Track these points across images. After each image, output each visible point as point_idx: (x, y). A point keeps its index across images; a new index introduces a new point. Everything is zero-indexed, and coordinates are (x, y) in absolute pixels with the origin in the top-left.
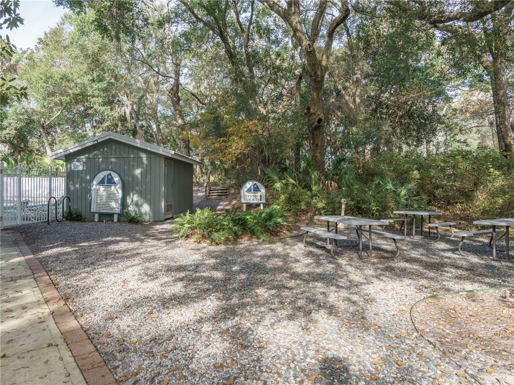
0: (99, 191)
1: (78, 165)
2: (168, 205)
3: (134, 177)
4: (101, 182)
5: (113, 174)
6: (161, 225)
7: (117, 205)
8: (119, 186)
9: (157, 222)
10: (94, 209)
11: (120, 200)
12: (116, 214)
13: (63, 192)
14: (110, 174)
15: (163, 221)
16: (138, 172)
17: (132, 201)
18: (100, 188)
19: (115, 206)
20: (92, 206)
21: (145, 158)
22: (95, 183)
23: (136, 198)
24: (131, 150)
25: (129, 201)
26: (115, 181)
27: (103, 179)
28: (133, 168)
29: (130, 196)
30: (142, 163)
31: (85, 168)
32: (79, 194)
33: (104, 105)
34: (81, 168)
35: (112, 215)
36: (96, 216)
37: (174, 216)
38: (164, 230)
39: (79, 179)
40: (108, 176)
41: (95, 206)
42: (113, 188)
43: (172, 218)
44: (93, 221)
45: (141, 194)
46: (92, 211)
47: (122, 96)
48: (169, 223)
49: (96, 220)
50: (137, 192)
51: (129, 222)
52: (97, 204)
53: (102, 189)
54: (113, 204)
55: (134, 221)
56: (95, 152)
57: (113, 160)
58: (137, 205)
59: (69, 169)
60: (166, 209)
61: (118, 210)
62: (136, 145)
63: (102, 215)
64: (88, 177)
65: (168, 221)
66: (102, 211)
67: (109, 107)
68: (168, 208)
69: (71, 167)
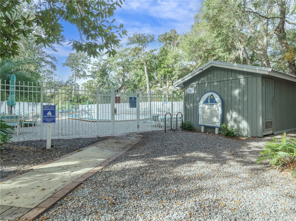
0: (204, 109)
1: (191, 90)
2: (266, 123)
3: (232, 97)
4: (206, 102)
5: (215, 95)
6: (258, 141)
7: (218, 120)
8: (219, 104)
9: (255, 137)
10: (200, 123)
11: (220, 116)
12: (217, 127)
13: (182, 110)
14: (212, 95)
15: (261, 137)
16: (236, 92)
17: (231, 117)
18: (205, 107)
19: (216, 121)
20: (199, 120)
21: (242, 79)
22: (201, 102)
23: (235, 115)
24: (230, 73)
25: (228, 117)
26: (216, 100)
27: (207, 99)
28: (232, 89)
29: (229, 113)
30: (239, 84)
31: (195, 92)
32: (192, 111)
33: (225, 52)
34: (193, 92)
35: (214, 128)
36: (203, 128)
37: (275, 133)
38: (257, 149)
39: (192, 100)
40: (210, 96)
41: (201, 120)
42: (215, 106)
43: (273, 134)
44: (200, 132)
45: (239, 112)
46: (199, 124)
47: (236, 43)
48: (268, 140)
49: (202, 131)
50: (235, 110)
51: (226, 136)
52: (203, 119)
53: (207, 107)
54: (215, 120)
55: (230, 135)
56: (202, 79)
57: (215, 83)
58: (235, 121)
59: (186, 93)
60: (264, 126)
61: (218, 125)
62: (234, 68)
63: (206, 127)
64: (198, 98)
65: (267, 138)
66: (207, 124)
67: (228, 53)
68: (267, 125)
69: (187, 92)
